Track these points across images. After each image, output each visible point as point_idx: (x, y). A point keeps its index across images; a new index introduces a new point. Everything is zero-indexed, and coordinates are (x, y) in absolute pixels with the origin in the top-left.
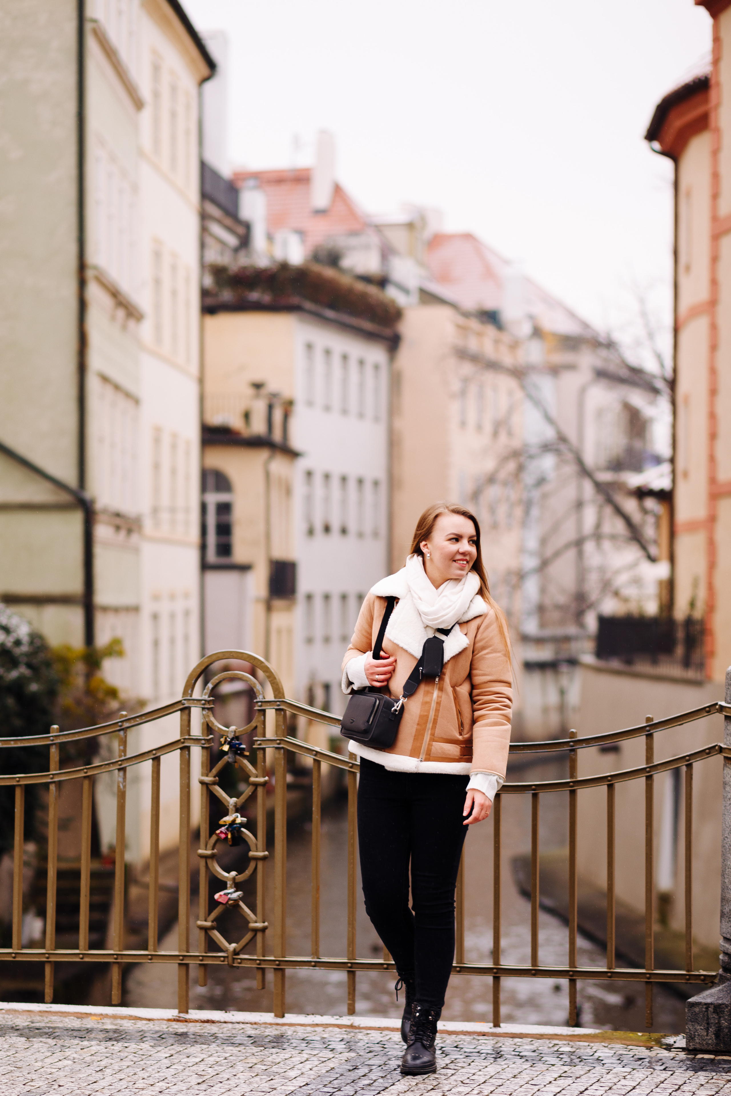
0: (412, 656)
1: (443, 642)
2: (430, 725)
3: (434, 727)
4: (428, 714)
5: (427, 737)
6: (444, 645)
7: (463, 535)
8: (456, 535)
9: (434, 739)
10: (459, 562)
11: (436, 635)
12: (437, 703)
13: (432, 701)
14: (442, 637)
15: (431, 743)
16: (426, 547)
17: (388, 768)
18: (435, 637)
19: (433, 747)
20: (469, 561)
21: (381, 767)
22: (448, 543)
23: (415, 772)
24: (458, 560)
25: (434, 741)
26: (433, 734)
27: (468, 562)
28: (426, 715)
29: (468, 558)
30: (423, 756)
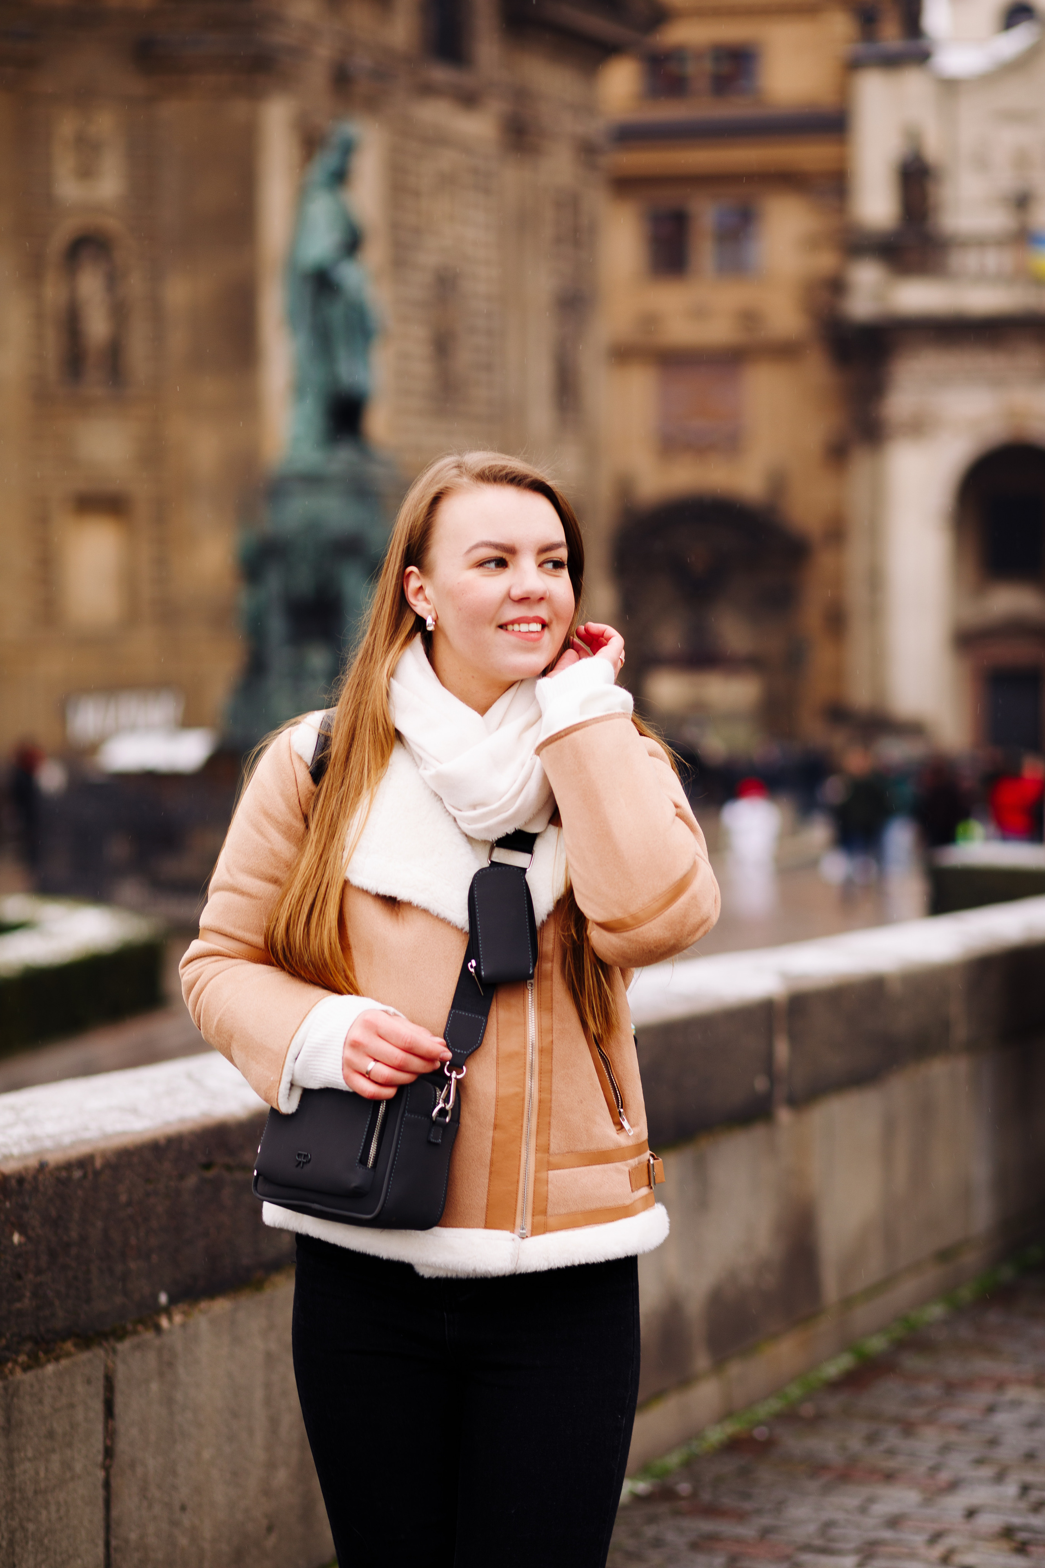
0: (444, 922)
1: (524, 870)
2: (531, 1123)
3: (544, 1126)
4: (518, 1090)
5: (529, 1159)
6: (529, 877)
7: (517, 546)
8: (496, 546)
9: (548, 1162)
10: (516, 627)
11: (495, 859)
12: (541, 1051)
13: (525, 1048)
14: (517, 859)
15: (543, 1175)
16: (420, 597)
17: (425, 1272)
18: (493, 864)
19: (550, 1186)
20: (551, 622)
21: (404, 1269)
22: (474, 575)
23: (508, 1273)
24: (513, 622)
25: (551, 1167)
26: (543, 1149)
27: (544, 625)
28: (517, 1094)
29: (542, 612)
30: (524, 1218)
